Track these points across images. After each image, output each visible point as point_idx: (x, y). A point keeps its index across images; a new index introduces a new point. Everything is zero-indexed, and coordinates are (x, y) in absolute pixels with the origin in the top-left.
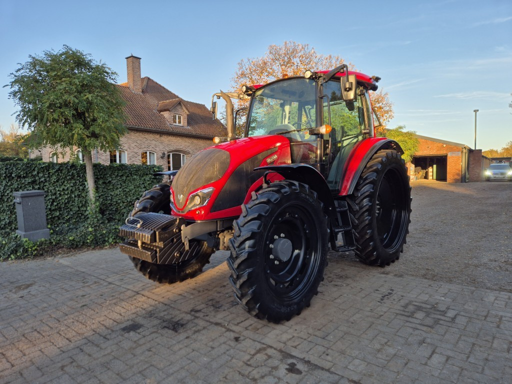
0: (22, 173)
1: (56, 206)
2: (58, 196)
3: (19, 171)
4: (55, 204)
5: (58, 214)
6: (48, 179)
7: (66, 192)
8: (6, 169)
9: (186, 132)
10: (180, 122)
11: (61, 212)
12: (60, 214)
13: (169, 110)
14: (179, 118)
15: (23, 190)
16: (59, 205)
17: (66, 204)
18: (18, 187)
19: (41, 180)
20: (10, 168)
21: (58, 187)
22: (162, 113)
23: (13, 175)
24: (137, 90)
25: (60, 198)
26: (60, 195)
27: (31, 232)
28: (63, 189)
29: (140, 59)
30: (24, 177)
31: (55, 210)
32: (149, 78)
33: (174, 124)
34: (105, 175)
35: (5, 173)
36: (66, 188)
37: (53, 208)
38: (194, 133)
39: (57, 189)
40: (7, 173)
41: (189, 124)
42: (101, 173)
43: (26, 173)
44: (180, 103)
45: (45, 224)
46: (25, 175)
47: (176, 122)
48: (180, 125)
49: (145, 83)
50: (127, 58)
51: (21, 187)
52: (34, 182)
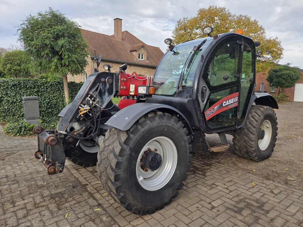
0: (32, 86)
1: (50, 105)
2: (51, 100)
3: (31, 85)
4: (49, 104)
5: (51, 110)
6: (46, 90)
7: (55, 98)
8: (24, 83)
9: (146, 64)
10: (142, 58)
11: (53, 110)
12: (52, 110)
13: (136, 51)
14: (142, 55)
15: (32, 96)
16: (52, 105)
17: (55, 105)
18: (30, 94)
19: (42, 90)
20: (26, 82)
21: (51, 95)
22: (132, 52)
23: (28, 86)
24: (119, 38)
25: (52, 101)
26: (52, 100)
27: (30, 121)
28: (54, 96)
29: (122, 20)
30: (33, 88)
31: (49, 108)
32: (127, 31)
33: (139, 59)
34: (76, 89)
35: (24, 85)
36: (55, 95)
37: (48, 107)
38: (150, 65)
39: (51, 96)
40: (25, 85)
41: (147, 59)
42: (74, 87)
43: (35, 86)
44: (144, 46)
45: (39, 116)
46: (34, 87)
47: (140, 58)
48: (142, 60)
49: (125, 35)
50: (114, 20)
51: (32, 94)
52: (38, 91)
